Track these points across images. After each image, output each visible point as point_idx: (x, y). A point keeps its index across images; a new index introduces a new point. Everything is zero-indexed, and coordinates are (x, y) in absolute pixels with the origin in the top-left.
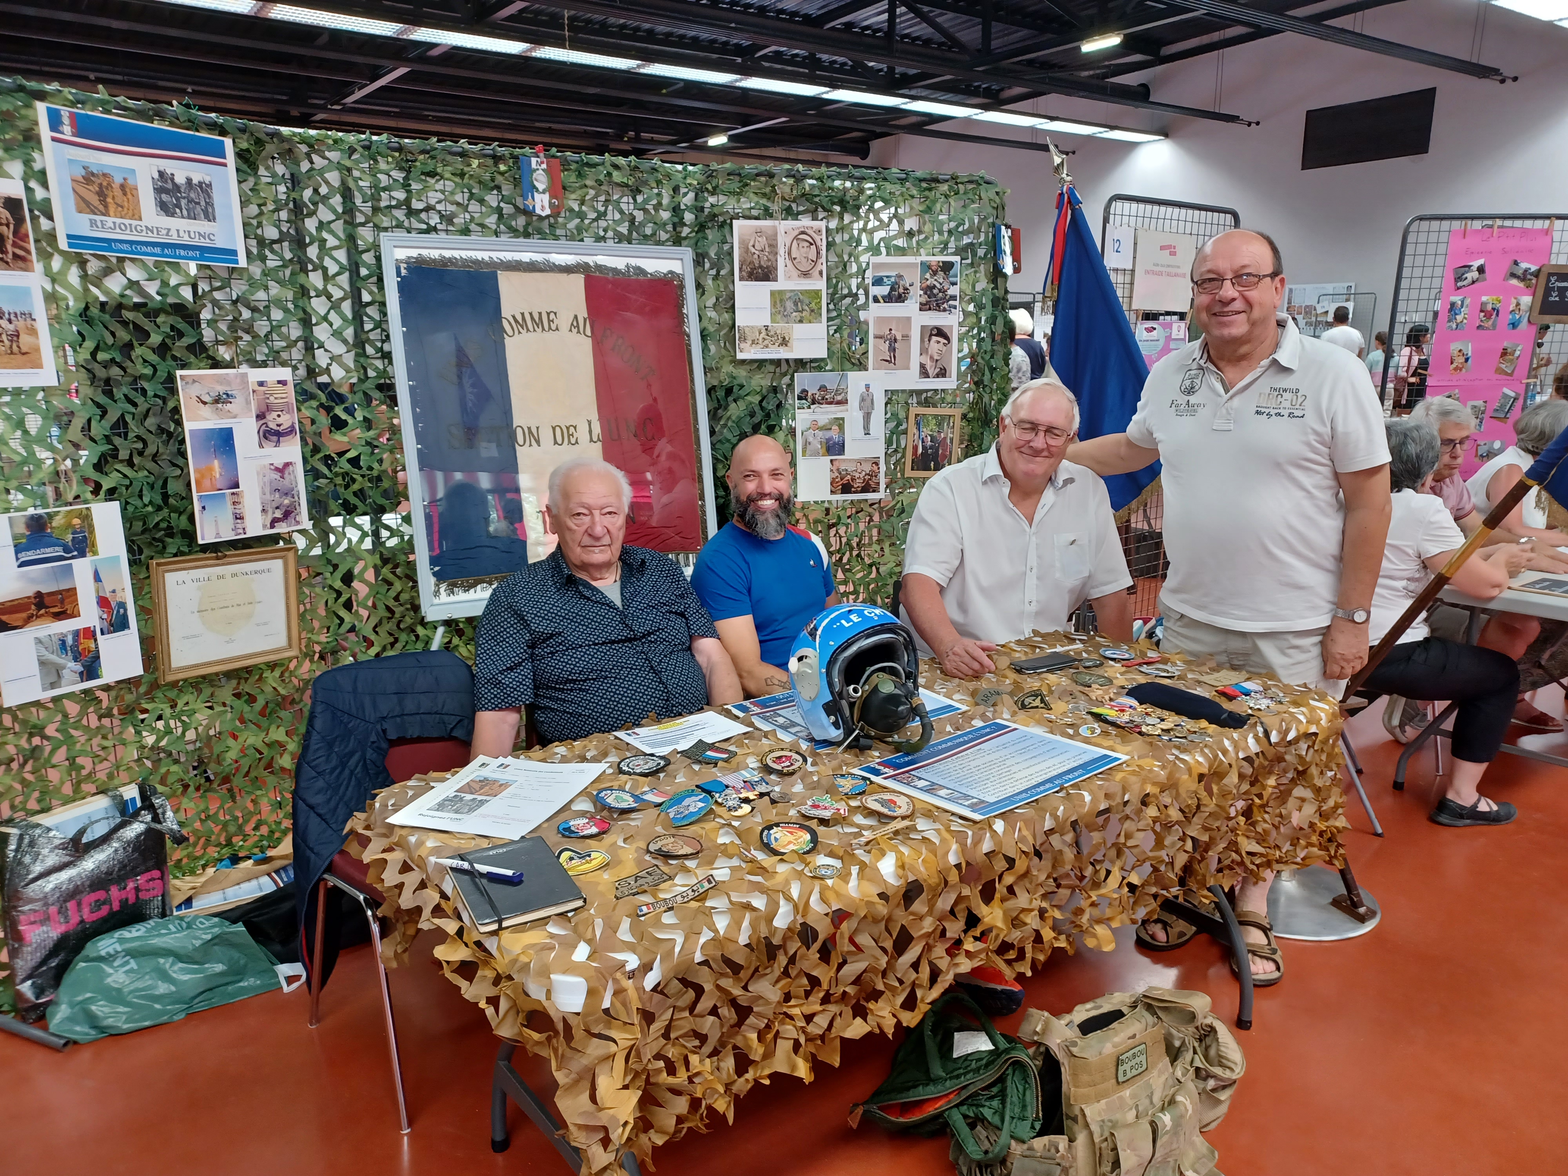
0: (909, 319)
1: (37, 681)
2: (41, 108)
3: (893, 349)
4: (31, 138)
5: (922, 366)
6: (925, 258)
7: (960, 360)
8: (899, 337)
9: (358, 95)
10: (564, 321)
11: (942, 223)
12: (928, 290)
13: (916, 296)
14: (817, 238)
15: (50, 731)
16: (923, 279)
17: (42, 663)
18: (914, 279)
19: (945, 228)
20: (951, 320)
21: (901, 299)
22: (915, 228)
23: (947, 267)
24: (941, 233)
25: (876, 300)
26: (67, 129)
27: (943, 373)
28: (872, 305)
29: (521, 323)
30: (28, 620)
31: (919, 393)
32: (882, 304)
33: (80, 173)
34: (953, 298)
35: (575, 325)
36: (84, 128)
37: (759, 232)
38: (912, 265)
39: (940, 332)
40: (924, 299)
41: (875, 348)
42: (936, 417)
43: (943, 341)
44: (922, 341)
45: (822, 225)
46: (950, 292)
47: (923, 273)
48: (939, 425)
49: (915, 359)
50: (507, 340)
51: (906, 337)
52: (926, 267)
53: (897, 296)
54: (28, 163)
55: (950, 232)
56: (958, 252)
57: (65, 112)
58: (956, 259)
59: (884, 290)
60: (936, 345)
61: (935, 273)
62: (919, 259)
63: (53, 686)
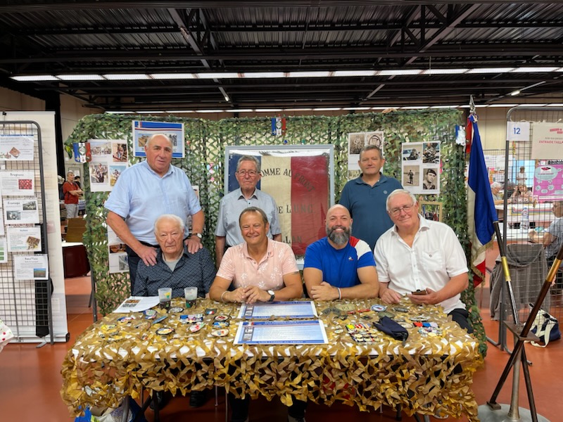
0: (418, 166)
1: (118, 268)
2: (133, 121)
3: (411, 178)
4: (130, 129)
5: (424, 184)
6: (425, 142)
7: (441, 183)
8: (414, 173)
9: (371, 95)
10: (282, 171)
11: (432, 128)
12: (426, 155)
13: (421, 157)
14: (380, 137)
15: (122, 281)
16: (424, 150)
17: (120, 263)
18: (420, 151)
19: (434, 130)
20: (436, 166)
21: (414, 158)
22: (421, 131)
23: (434, 145)
24: (432, 132)
25: (404, 159)
26: (139, 126)
27: (433, 187)
28: (403, 161)
29: (267, 172)
30: (118, 251)
31: (423, 195)
32: (407, 161)
33: (141, 136)
34: (438, 157)
35: (286, 173)
36: (143, 125)
37: (358, 137)
38: (420, 145)
39: (432, 171)
40: (425, 158)
41: (404, 178)
42: (431, 205)
43: (433, 174)
44: (424, 175)
45: (382, 132)
46: (436, 155)
47: (424, 148)
48: (433, 209)
49: (421, 181)
50: (262, 178)
51: (418, 173)
52: (425, 145)
53: (413, 158)
54: (129, 135)
55: (436, 132)
56: (440, 139)
57: (139, 122)
58: (439, 142)
59: (408, 155)
60: (430, 176)
61: (429, 148)
62: (422, 143)
63: (122, 269)
